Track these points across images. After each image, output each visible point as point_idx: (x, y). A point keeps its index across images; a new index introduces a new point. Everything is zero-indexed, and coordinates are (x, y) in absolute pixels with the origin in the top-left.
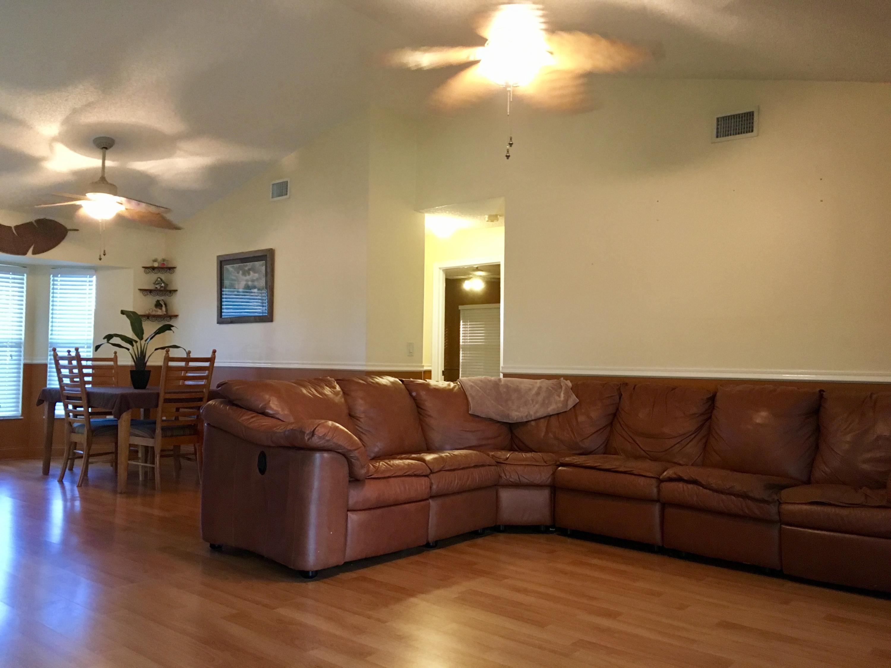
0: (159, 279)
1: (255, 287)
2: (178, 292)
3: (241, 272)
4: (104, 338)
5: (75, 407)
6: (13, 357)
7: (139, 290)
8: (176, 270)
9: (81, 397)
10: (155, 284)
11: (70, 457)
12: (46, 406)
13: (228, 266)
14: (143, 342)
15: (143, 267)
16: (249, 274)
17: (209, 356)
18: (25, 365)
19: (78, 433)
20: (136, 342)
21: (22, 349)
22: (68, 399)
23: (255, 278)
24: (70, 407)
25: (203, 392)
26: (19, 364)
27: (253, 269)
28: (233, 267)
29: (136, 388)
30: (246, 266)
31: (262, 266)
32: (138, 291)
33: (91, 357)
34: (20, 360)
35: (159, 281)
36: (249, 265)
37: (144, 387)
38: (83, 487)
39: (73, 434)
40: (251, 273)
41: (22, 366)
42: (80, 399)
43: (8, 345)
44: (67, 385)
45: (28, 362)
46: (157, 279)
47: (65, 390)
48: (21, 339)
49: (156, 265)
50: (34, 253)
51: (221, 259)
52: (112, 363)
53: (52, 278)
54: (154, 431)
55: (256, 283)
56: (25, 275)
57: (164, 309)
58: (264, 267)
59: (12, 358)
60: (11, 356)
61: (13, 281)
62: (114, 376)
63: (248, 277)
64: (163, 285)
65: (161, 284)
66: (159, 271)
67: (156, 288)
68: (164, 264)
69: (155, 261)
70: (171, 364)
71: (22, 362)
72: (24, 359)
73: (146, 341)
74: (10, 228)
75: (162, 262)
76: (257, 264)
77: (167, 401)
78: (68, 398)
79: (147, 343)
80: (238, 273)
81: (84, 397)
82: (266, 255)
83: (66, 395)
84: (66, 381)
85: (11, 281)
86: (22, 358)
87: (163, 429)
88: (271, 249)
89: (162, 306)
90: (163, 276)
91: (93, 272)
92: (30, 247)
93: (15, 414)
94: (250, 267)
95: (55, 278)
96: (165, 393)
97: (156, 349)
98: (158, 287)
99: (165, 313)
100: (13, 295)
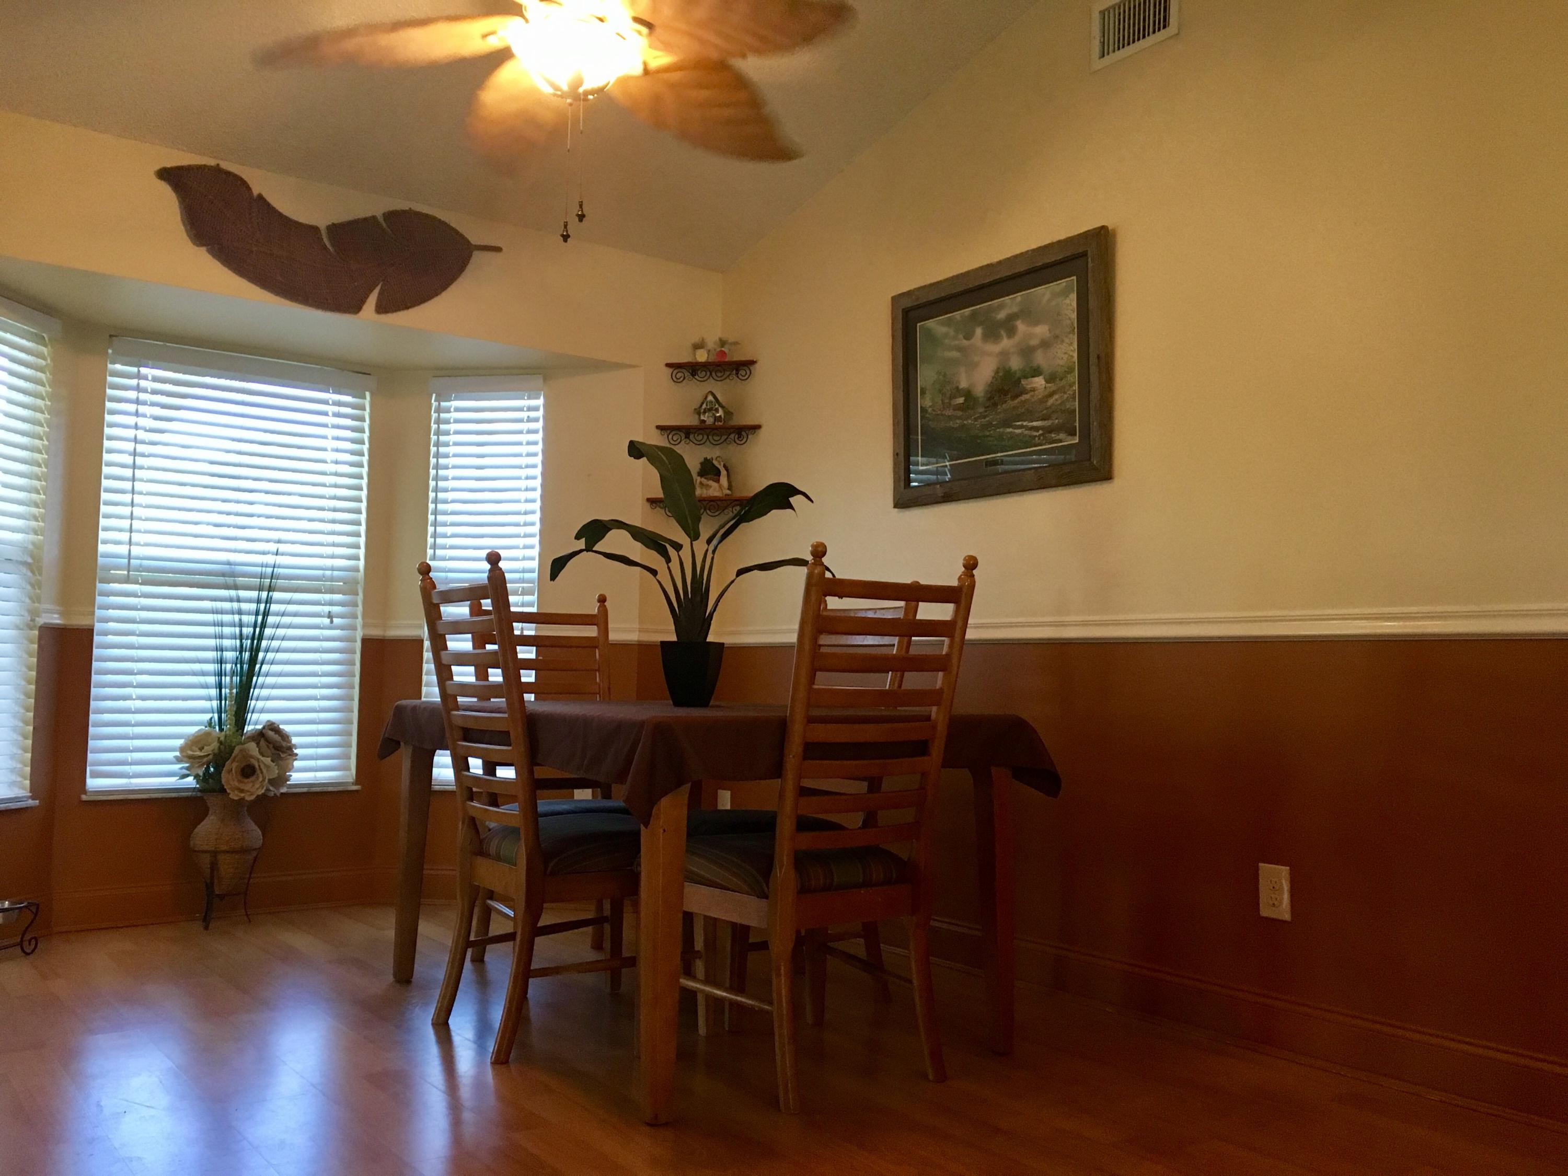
0: (710, 398)
1: (1036, 372)
2: (762, 433)
3: (979, 331)
4: (578, 537)
5: (490, 768)
6: (335, 620)
7: (659, 431)
8: (757, 369)
9: (507, 733)
10: (698, 412)
11: (472, 938)
12: (404, 759)
13: (931, 324)
14: (700, 546)
15: (668, 365)
16: (1011, 332)
17: (950, 577)
18: (367, 642)
19: (498, 858)
20: (678, 547)
21: (360, 598)
22: (465, 739)
23: (1034, 342)
24: (476, 765)
25: (928, 718)
26: (351, 640)
27: (1027, 314)
28: (948, 323)
29: (677, 704)
30: (1001, 307)
31: (1065, 293)
32: (656, 430)
33: (534, 610)
34: (353, 628)
35: (711, 402)
36: (1010, 304)
37: (703, 702)
38: (512, 1066)
39: (480, 860)
40: (1021, 326)
41: (358, 645)
42: (502, 737)
43: (323, 585)
44: (465, 689)
45: (376, 632)
46: (706, 398)
47: (457, 707)
48: (356, 570)
49: (702, 356)
50: (381, 309)
51: (908, 303)
52: (591, 632)
53: (434, 404)
54: (765, 865)
55: (1040, 359)
56: (368, 394)
57: (724, 480)
58: (1074, 296)
59: (332, 622)
60: (330, 616)
61: (336, 409)
62: (598, 670)
63: (1006, 343)
64: (720, 413)
65: (717, 410)
66: (711, 374)
67: (704, 421)
68: (723, 353)
69: (697, 346)
70: (833, 603)
71: (359, 634)
72: (364, 626)
73: (709, 542)
74: (314, 230)
75: (718, 350)
76: (1044, 293)
77: (813, 750)
78: (469, 734)
79: (714, 552)
80: (968, 336)
81: (517, 733)
82: (1084, 255)
83: (460, 723)
84: (464, 675)
85: (331, 409)
86: (359, 621)
87: (801, 860)
88: (1104, 228)
89: (718, 473)
90: (720, 389)
91: (539, 381)
92: (371, 291)
93: (337, 777)
94: (1015, 309)
95: (443, 404)
96: (810, 720)
97: (741, 572)
98: (708, 418)
99: (728, 492)
100: (335, 447)
